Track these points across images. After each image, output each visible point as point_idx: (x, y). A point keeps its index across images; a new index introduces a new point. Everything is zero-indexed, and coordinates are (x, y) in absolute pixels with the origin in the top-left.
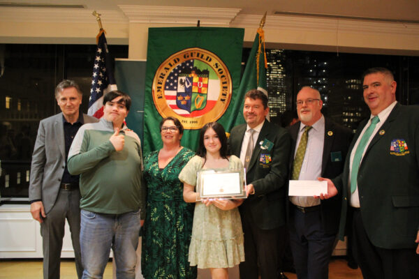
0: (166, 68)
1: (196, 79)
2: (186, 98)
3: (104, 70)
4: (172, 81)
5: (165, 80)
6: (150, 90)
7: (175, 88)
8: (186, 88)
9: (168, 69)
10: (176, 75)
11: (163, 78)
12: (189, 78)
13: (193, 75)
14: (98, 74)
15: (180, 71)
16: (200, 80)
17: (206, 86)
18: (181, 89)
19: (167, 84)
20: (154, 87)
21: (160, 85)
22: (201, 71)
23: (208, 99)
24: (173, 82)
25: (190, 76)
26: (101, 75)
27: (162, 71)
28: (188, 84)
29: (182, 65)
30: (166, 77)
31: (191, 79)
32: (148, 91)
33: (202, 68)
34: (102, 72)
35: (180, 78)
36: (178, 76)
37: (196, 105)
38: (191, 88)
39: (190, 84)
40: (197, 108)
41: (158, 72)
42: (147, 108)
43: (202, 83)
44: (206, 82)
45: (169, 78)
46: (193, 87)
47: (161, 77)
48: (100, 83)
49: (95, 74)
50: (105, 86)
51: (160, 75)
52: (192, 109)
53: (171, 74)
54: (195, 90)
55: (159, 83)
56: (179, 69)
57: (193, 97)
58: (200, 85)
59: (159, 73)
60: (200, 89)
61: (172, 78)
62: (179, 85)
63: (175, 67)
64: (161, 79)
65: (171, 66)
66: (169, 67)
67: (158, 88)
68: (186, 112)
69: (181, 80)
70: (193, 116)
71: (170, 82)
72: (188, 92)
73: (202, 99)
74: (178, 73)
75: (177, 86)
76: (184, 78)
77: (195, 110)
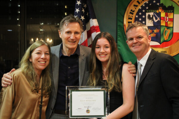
0: (134, 5)
1: (163, 15)
2: (155, 31)
3: (85, 6)
4: (140, 17)
5: (134, 16)
6: (121, 24)
7: (144, 22)
8: (154, 23)
9: (137, 6)
10: (144, 11)
11: (133, 14)
12: (157, 13)
13: (160, 11)
14: (81, 10)
15: (147, 8)
16: (167, 15)
17: (172, 20)
18: (149, 23)
19: (136, 20)
20: (125, 22)
21: (130, 20)
22: (167, 7)
23: (174, 32)
24: (142, 18)
25: (157, 12)
26: (83, 11)
27: (132, 7)
28: (156, 19)
29: (149, 3)
30: (135, 13)
31: (159, 14)
32: (119, 26)
33: (168, 4)
34: (84, 8)
35: (147, 14)
36: (146, 12)
37: (165, 37)
38: (159, 22)
39: (158, 19)
40: (166, 39)
41: (128, 8)
42: (119, 40)
43: (167, 18)
44: (171, 17)
45: (137, 14)
46: (161, 21)
47: (131, 13)
48: (83, 18)
49: (77, 10)
50: (87, 21)
51: (129, 11)
52: (162, 40)
53: (140, 11)
54: (163, 24)
55: (129, 18)
56: (146, 6)
57: (162, 30)
58: (166, 20)
59: (129, 10)
60: (166, 23)
61: (140, 14)
62: (147, 20)
63: (143, 4)
64: (131, 15)
65: (139, 3)
66: (137, 4)
67: (129, 22)
68: (157, 44)
69: (149, 15)
70: (162, 47)
71: (139, 17)
72: (157, 25)
73: (169, 31)
74: (146, 10)
75: (145, 21)
76: (151, 14)
77: (164, 41)
